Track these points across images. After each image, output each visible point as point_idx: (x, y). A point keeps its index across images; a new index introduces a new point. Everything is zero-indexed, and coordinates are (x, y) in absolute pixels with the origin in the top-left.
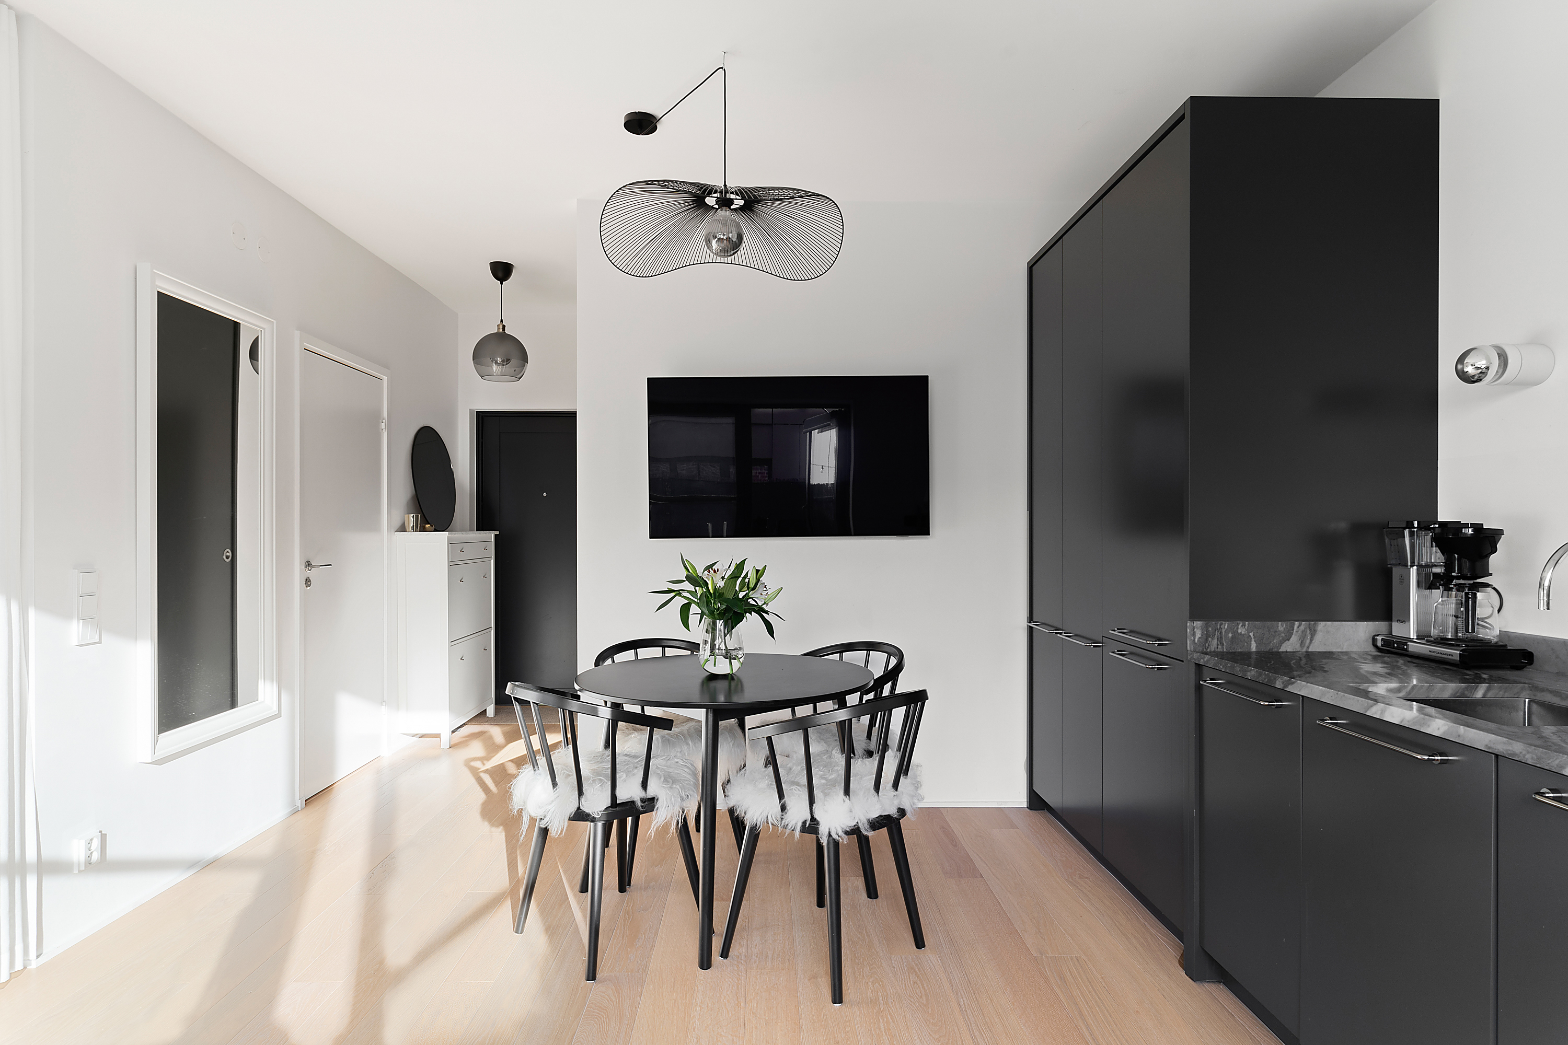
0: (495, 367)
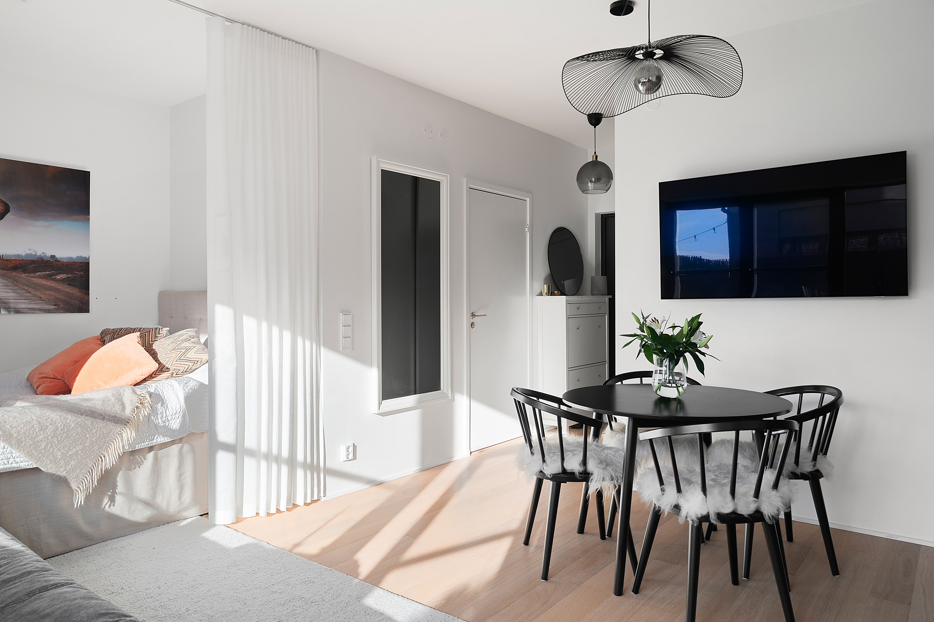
0: (590, 184)
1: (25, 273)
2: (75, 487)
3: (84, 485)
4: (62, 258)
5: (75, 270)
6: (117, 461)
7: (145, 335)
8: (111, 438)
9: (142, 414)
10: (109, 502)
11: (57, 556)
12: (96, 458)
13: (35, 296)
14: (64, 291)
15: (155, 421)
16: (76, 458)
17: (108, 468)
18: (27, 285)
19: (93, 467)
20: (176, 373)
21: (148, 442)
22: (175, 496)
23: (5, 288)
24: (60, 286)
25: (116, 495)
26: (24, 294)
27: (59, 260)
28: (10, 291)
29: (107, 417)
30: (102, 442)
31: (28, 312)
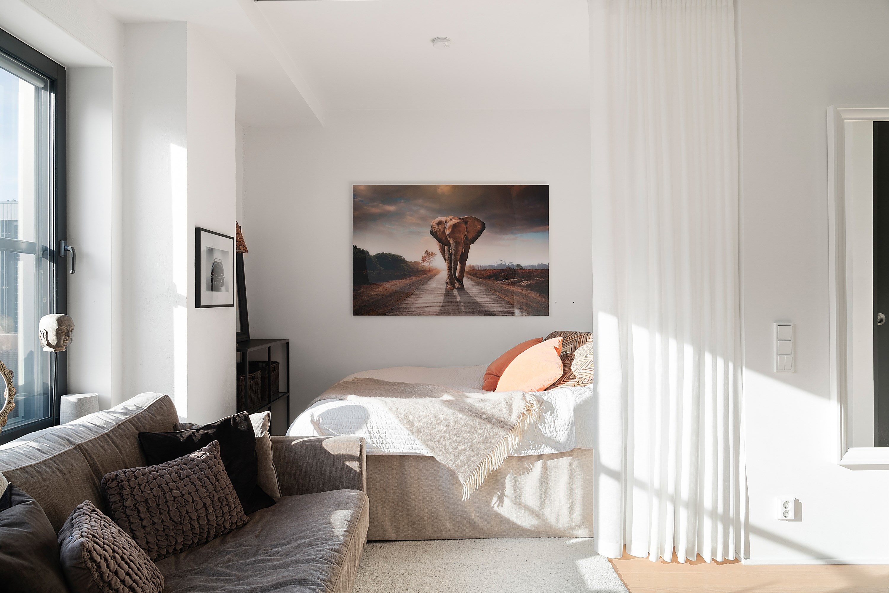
1: (497, 281)
2: (463, 481)
3: (471, 481)
4: (526, 267)
5: (537, 277)
6: (502, 464)
7: (577, 339)
8: (497, 440)
9: (527, 421)
10: (498, 502)
11: (454, 539)
12: (483, 458)
13: (504, 300)
14: (528, 296)
15: (542, 430)
16: (465, 455)
17: (494, 469)
18: (498, 292)
19: (480, 465)
20: (582, 382)
21: (535, 450)
22: (565, 511)
23: (482, 294)
24: (524, 292)
25: (504, 497)
26: (496, 299)
27: (523, 268)
28: (486, 296)
29: (494, 420)
30: (489, 443)
31: (499, 314)
